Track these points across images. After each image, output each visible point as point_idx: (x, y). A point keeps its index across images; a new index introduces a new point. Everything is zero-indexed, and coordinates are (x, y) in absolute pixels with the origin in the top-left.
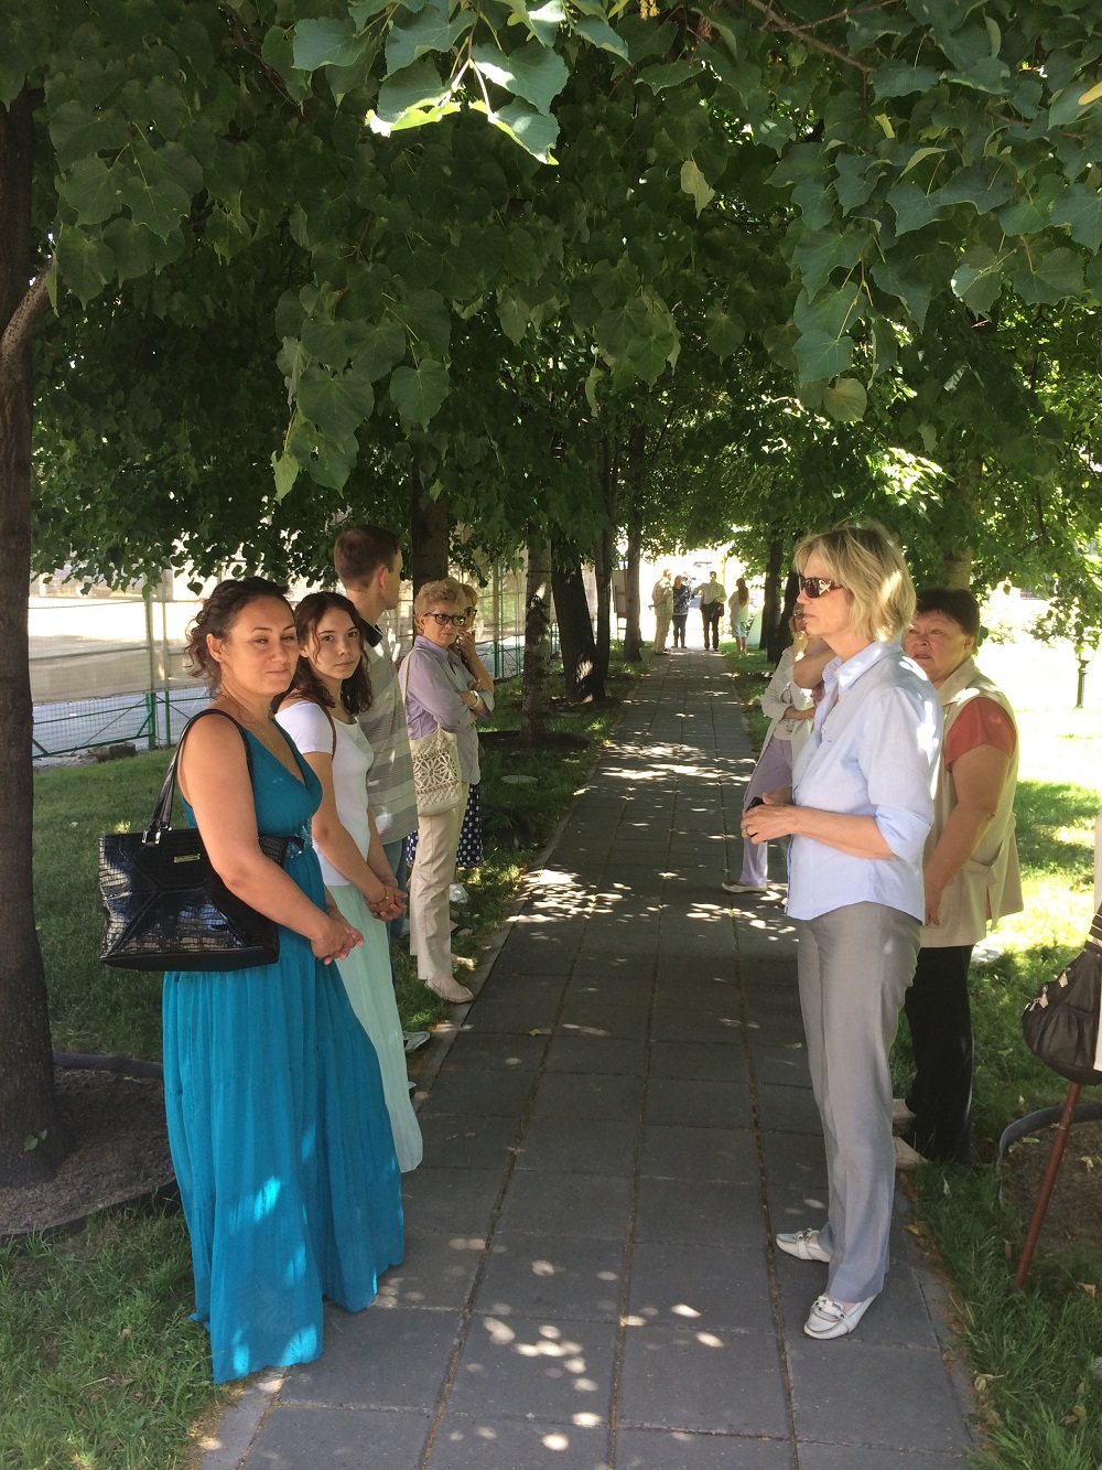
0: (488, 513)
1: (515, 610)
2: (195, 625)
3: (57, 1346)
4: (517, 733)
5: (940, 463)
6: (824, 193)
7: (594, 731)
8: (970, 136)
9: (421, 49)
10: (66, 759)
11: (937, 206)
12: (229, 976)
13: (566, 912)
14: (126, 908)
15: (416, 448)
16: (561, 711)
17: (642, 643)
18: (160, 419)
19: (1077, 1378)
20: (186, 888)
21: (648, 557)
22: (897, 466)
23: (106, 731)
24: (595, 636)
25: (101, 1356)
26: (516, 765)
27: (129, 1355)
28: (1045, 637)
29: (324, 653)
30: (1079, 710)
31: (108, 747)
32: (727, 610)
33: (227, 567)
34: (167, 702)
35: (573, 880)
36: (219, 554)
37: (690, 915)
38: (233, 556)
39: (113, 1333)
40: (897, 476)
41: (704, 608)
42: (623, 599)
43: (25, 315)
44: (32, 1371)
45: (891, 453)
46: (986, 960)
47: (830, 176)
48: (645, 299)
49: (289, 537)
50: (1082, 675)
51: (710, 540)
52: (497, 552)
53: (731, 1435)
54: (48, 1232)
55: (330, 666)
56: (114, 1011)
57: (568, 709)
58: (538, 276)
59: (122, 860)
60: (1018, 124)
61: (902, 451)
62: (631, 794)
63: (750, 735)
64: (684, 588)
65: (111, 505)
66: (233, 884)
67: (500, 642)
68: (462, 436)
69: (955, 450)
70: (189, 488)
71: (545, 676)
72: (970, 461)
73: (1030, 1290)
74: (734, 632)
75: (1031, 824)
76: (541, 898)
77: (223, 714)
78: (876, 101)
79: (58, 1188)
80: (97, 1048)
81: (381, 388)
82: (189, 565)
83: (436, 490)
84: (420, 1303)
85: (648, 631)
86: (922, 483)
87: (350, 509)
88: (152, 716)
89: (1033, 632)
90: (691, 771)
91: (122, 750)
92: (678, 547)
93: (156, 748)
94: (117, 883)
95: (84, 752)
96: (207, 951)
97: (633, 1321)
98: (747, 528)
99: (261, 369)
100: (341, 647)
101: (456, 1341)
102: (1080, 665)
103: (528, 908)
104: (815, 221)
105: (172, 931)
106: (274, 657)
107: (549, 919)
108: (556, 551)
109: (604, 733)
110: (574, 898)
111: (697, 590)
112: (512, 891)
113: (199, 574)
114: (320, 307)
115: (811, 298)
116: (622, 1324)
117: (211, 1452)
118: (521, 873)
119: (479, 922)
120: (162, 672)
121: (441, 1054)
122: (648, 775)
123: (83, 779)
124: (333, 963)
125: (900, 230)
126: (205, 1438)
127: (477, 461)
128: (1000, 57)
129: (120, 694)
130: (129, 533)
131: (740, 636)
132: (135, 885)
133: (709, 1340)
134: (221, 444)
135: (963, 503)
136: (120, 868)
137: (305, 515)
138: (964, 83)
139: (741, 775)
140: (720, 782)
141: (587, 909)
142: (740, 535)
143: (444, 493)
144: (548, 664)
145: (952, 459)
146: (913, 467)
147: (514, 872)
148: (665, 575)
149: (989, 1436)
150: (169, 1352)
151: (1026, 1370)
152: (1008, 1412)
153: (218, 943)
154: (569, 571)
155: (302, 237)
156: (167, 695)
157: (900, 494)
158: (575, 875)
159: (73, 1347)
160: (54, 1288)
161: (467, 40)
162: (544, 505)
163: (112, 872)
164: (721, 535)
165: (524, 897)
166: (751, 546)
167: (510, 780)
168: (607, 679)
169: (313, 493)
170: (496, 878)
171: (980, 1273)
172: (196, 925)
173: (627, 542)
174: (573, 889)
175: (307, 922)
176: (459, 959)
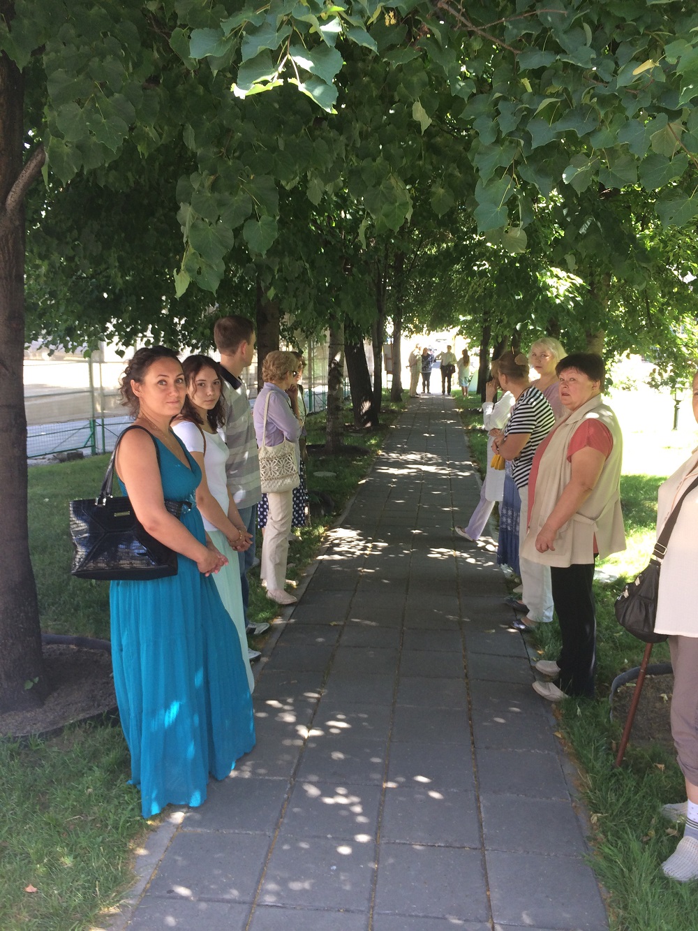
0: (304, 308)
1: (321, 369)
2: (125, 375)
3: (48, 799)
4: (323, 446)
5: (584, 278)
6: (491, 123)
7: (372, 445)
8: (575, 91)
9: (261, 48)
10: (39, 461)
11: (555, 132)
12: (149, 583)
13: (353, 553)
14: (86, 543)
15: (259, 267)
16: (351, 432)
17: (402, 391)
18: (100, 248)
19: (651, 815)
20: (121, 531)
21: (407, 336)
22: (555, 279)
23: (65, 443)
24: (372, 385)
25: (75, 803)
26: (322, 465)
27: (92, 803)
28: (656, 386)
29: (199, 394)
30: (675, 431)
31: (66, 453)
32: (457, 369)
33: (142, 340)
34: (103, 425)
35: (359, 535)
36: (134, 333)
37: (429, 555)
38: (145, 333)
39: (82, 792)
40: (555, 285)
41: (442, 368)
42: (390, 362)
43: (21, 186)
44: (35, 812)
45: (551, 271)
46: (609, 581)
47: (496, 114)
48: (393, 181)
49: (180, 322)
50: (677, 409)
51: (445, 325)
52: (310, 333)
53: (447, 847)
54: (41, 735)
55: (201, 402)
56: (76, 610)
57: (356, 431)
58: (330, 166)
59: (83, 515)
60: (601, 85)
61: (558, 270)
62: (394, 483)
63: (469, 447)
64: (429, 355)
65: (68, 300)
66: (150, 529)
67: (313, 389)
68: (287, 260)
69: (593, 268)
70: (117, 291)
71: (340, 410)
72: (602, 276)
73: (626, 767)
74: (460, 383)
75: (641, 500)
76: (338, 545)
77: (141, 428)
78: (520, 71)
79: (45, 712)
80: (68, 631)
81: (237, 232)
82: (116, 339)
83: (271, 293)
84: (265, 775)
85: (406, 384)
86: (570, 289)
87: (217, 305)
88: (94, 434)
89: (649, 383)
90: (432, 469)
91: (75, 455)
92: (425, 329)
93: (97, 454)
94: (80, 528)
95: (51, 456)
96: (135, 568)
97: (391, 785)
98: (469, 318)
99: (163, 218)
100: (209, 392)
101: (286, 796)
102: (675, 403)
103: (330, 551)
104: (487, 139)
105: (114, 557)
106: (170, 393)
107: (342, 557)
108: (347, 331)
109: (378, 446)
110: (358, 545)
111: (438, 356)
112: (319, 541)
113: (122, 345)
114: (202, 185)
115: (485, 184)
116: (384, 786)
117: (142, 856)
118: (326, 530)
119: (299, 560)
120: (99, 408)
121: (276, 635)
122: (405, 471)
123: (51, 473)
124: (210, 576)
125: (534, 146)
126: (138, 849)
127: (296, 275)
128: (592, 46)
129: (73, 420)
130: (79, 318)
131: (464, 385)
132: (91, 529)
133: (435, 795)
134: (137, 263)
135: (598, 302)
136: (82, 519)
137: (189, 308)
138: (571, 62)
139: (463, 472)
140: (450, 476)
141: (366, 552)
142: (465, 322)
143: (276, 295)
144: (343, 402)
145: (591, 275)
146: (565, 279)
147: (321, 530)
148: (417, 347)
149: (598, 848)
150: (116, 802)
151: (621, 812)
152: (609, 834)
153: (142, 564)
154: (356, 344)
155: (191, 144)
156: (103, 421)
157: (557, 297)
158: (359, 531)
159: (58, 799)
160: (46, 766)
161: (287, 43)
162: (338, 302)
163: (77, 522)
164: (453, 322)
165: (327, 545)
166: (471, 329)
167: (318, 474)
168: (381, 413)
169: (194, 295)
170: (310, 533)
171: (596, 759)
172: (128, 553)
173: (393, 326)
174: (357, 540)
175: (196, 552)
176: (287, 581)
